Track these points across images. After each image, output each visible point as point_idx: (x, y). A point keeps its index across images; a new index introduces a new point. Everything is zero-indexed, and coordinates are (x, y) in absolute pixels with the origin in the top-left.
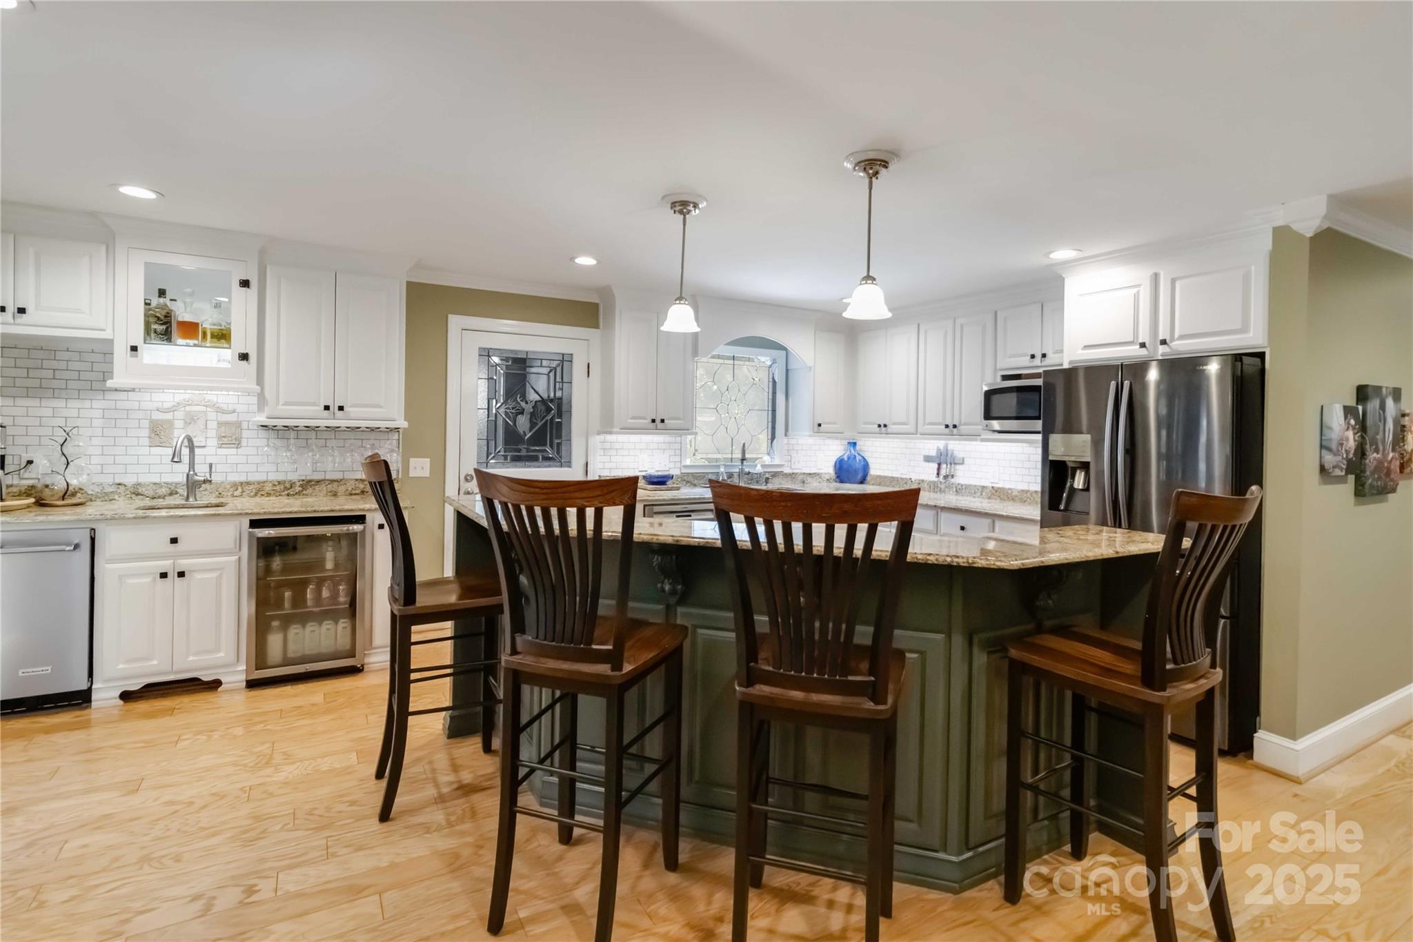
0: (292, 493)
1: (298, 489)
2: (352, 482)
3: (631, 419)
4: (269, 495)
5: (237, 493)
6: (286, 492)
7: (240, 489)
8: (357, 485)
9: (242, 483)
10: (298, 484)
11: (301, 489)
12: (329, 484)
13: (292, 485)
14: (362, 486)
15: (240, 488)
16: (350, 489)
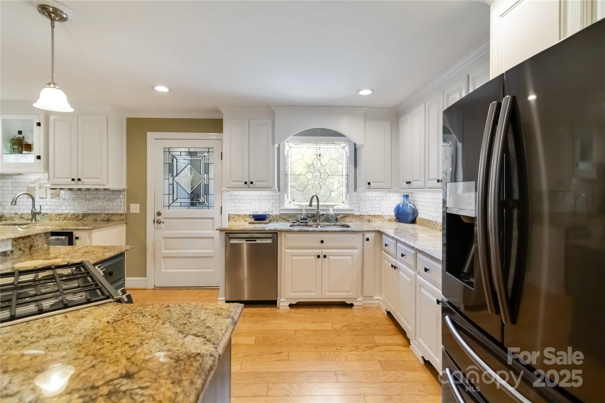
0: (78, 219)
1: (81, 217)
2: (103, 215)
3: (233, 182)
4: (69, 220)
5: (57, 219)
6: (76, 219)
7: (58, 217)
8: (106, 216)
9: (59, 214)
10: (81, 215)
11: (82, 217)
12: (94, 215)
13: (79, 216)
14: (107, 217)
15: (58, 216)
16: (102, 218)
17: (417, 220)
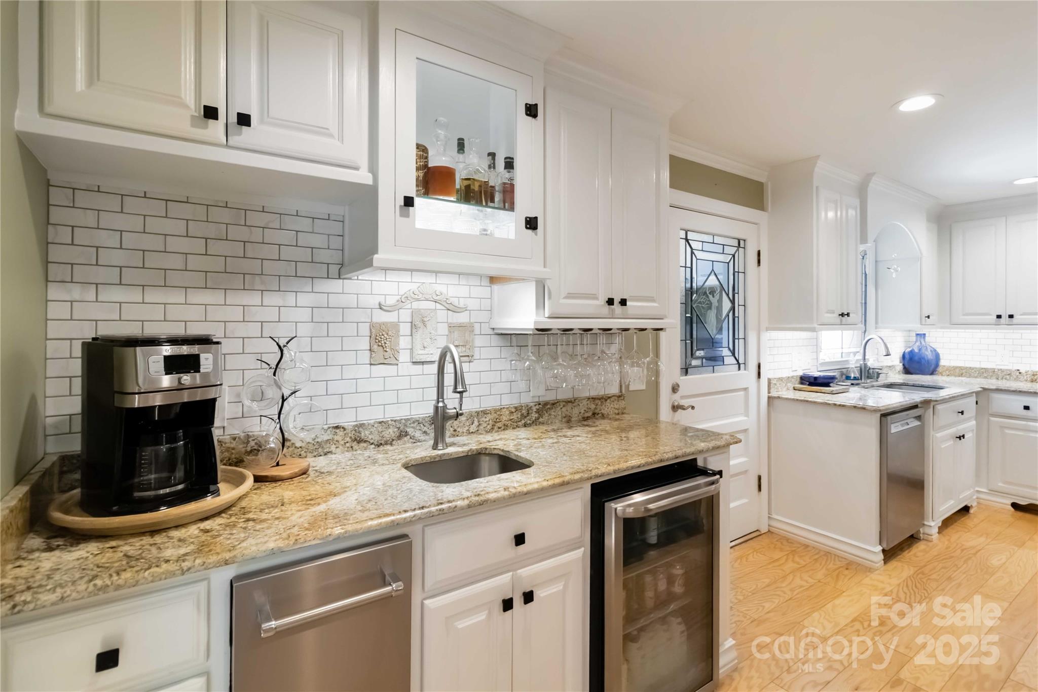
0: (529, 422)
1: (534, 416)
2: (585, 402)
4: (506, 427)
5: (473, 428)
6: (523, 422)
7: (476, 423)
8: (589, 406)
9: (478, 413)
10: (534, 409)
11: (537, 415)
12: (564, 406)
13: (529, 409)
14: (593, 406)
15: (476, 420)
16: (583, 411)
17: (940, 369)
